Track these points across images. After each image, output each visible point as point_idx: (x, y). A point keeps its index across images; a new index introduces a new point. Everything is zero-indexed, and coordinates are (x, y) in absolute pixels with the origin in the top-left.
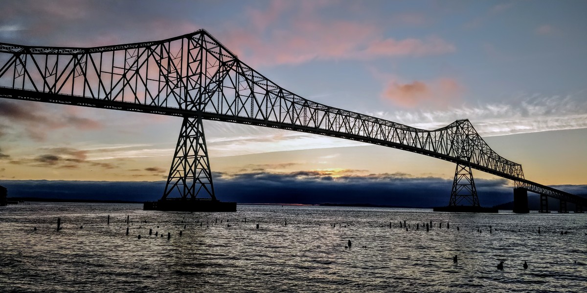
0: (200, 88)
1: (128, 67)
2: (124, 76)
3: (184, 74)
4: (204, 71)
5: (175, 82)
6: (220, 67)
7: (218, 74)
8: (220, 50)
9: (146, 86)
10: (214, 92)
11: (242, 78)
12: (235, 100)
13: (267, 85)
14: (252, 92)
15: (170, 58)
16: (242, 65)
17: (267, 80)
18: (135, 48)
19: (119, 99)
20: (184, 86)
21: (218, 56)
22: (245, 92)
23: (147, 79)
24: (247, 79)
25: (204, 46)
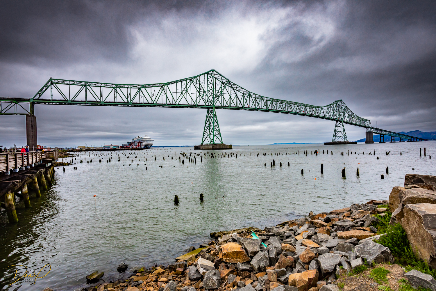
0: (213, 95)
1: (183, 89)
2: (182, 93)
3: (206, 90)
4: (214, 88)
5: (203, 94)
6: (221, 85)
7: (221, 88)
8: (221, 77)
9: (191, 97)
10: (219, 97)
11: (231, 89)
12: (229, 99)
13: (243, 91)
14: (236, 95)
15: (200, 84)
16: (231, 83)
17: (243, 88)
18: (185, 80)
19: (180, 103)
20: (207, 95)
21: (220, 80)
22: (233, 95)
23: (191, 94)
24: (233, 89)
25: (214, 76)
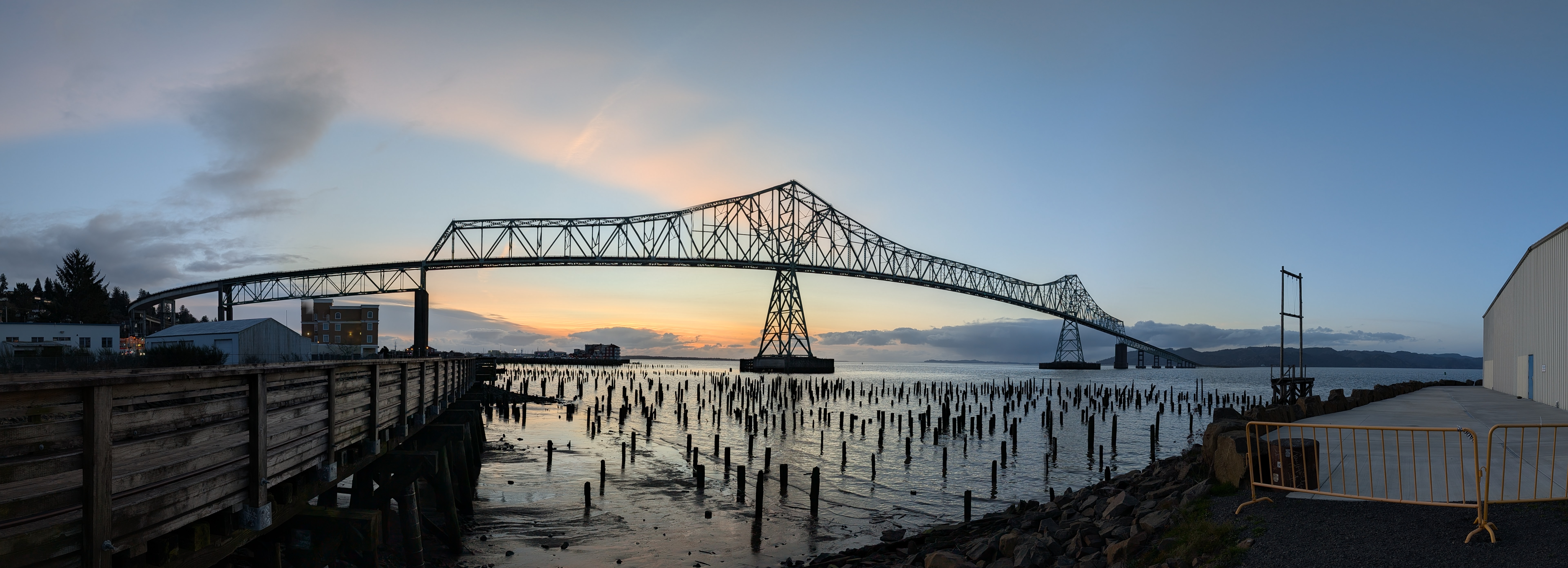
0: (793, 240)
1: (718, 224)
2: (715, 233)
3: (776, 226)
4: (796, 222)
5: (767, 235)
6: (813, 217)
7: (811, 225)
8: (813, 199)
9: (737, 241)
10: (808, 243)
11: (837, 228)
12: (831, 251)
13: (865, 234)
14: (849, 242)
15: (760, 211)
16: (838, 214)
17: (865, 228)
18: (724, 204)
19: (711, 256)
20: (776, 238)
21: (811, 205)
22: (840, 239)
23: (738, 234)
24: (843, 228)
25: (796, 196)
